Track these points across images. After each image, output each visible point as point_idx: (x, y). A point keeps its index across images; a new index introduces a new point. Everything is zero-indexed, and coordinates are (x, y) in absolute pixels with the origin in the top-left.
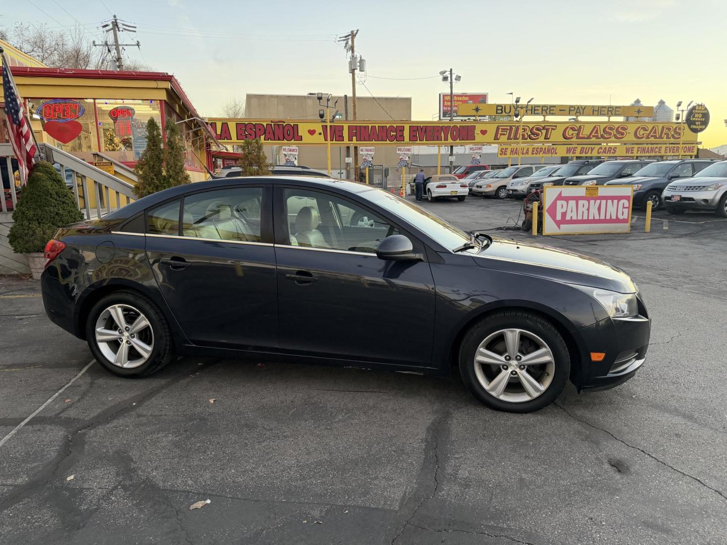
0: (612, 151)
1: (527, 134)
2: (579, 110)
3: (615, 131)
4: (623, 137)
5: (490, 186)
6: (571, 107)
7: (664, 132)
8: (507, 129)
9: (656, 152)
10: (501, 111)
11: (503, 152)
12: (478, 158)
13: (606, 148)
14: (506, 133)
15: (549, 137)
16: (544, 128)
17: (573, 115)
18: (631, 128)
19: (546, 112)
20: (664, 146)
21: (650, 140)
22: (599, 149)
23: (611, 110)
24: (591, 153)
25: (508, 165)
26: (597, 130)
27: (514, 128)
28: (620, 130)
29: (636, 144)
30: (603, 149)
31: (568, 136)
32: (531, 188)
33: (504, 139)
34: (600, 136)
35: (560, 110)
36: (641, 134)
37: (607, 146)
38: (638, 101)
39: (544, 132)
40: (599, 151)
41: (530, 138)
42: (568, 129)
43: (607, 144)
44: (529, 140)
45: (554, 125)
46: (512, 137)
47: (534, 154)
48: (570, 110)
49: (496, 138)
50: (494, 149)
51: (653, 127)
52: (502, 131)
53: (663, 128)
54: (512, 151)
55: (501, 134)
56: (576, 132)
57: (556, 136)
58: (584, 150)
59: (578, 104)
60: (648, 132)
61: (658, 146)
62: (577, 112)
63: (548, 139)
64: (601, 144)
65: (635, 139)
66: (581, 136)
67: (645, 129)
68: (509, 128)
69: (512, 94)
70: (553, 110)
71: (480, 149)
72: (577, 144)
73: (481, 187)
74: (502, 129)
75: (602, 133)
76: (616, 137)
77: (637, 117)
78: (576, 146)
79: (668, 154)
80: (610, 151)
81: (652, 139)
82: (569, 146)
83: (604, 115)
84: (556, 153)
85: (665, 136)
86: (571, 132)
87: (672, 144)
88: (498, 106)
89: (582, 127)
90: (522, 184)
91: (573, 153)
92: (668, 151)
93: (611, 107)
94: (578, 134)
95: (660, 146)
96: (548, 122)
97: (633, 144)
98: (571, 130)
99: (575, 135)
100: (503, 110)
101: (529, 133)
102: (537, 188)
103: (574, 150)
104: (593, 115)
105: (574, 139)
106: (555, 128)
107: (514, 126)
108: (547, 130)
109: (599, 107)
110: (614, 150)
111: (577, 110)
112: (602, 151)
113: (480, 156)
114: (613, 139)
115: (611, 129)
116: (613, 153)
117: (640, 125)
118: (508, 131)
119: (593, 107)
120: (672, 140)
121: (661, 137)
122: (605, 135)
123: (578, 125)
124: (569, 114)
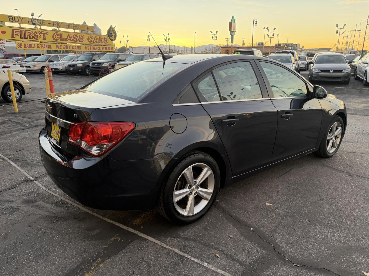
0: (79, 48)
1: (32, 35)
2: (59, 24)
3: (78, 37)
4: (83, 41)
5: (36, 66)
6: (54, 22)
7: (100, 40)
8: (19, 32)
9: (98, 50)
10: (12, 20)
11: (20, 46)
12: (4, 49)
13: (76, 46)
14: (18, 34)
15: (45, 38)
16: (41, 33)
17: (56, 27)
18: (86, 37)
19: (40, 23)
20: (101, 47)
21: (95, 43)
22: (73, 47)
23: (74, 26)
24: (69, 49)
25: (40, 54)
26: (70, 36)
27: (23, 31)
28: (81, 37)
29: (89, 45)
30: (75, 47)
31: (56, 39)
32: (70, 67)
33: (18, 37)
34: (72, 40)
35: (48, 23)
36: (91, 40)
37: (76, 45)
38: (85, 23)
39: (42, 35)
40: (73, 48)
41: (34, 38)
42: (55, 35)
43: (76, 44)
44: (34, 39)
45: (47, 32)
46: (23, 37)
47: (38, 48)
48: (54, 24)
49: (13, 37)
50: (13, 44)
51: (95, 37)
52: (15, 33)
53: (99, 37)
54: (25, 46)
55: (16, 35)
56: (60, 37)
57: (49, 38)
58: (66, 47)
59: (58, 21)
60: (93, 39)
61: (99, 46)
62: (58, 26)
63: (45, 39)
64: (66, 44)
65: (89, 43)
66: (62, 39)
67: (92, 38)
68: (20, 31)
69: (17, 9)
70: (44, 23)
71: (3, 43)
72: (62, 44)
73: (29, 67)
74: (16, 32)
75: (73, 38)
76: (80, 41)
77: (87, 31)
78: (61, 44)
79: (103, 51)
80: (78, 48)
81: (96, 43)
82: (57, 44)
83: (71, 28)
84: (51, 48)
85: (101, 42)
86: (57, 36)
87: (104, 46)
88: (9, 16)
89: (62, 34)
90: (60, 65)
91: (60, 48)
92: (103, 49)
93: (74, 24)
94: (61, 38)
95: (100, 46)
96: (43, 30)
97: (88, 45)
98: (57, 35)
99: (59, 38)
100: (14, 19)
101: (33, 35)
102: (73, 67)
103: (60, 47)
104: (66, 28)
105: (59, 41)
106: (47, 33)
107: (23, 30)
108: (44, 34)
109: (68, 24)
110: (80, 48)
111: (57, 24)
112: (74, 48)
113: (4, 48)
114: (78, 42)
115: (77, 36)
116: (80, 49)
117: (89, 35)
118: (20, 33)
119: (65, 23)
120: (104, 44)
121: (99, 42)
122: (74, 39)
123: (60, 33)
124: (54, 26)
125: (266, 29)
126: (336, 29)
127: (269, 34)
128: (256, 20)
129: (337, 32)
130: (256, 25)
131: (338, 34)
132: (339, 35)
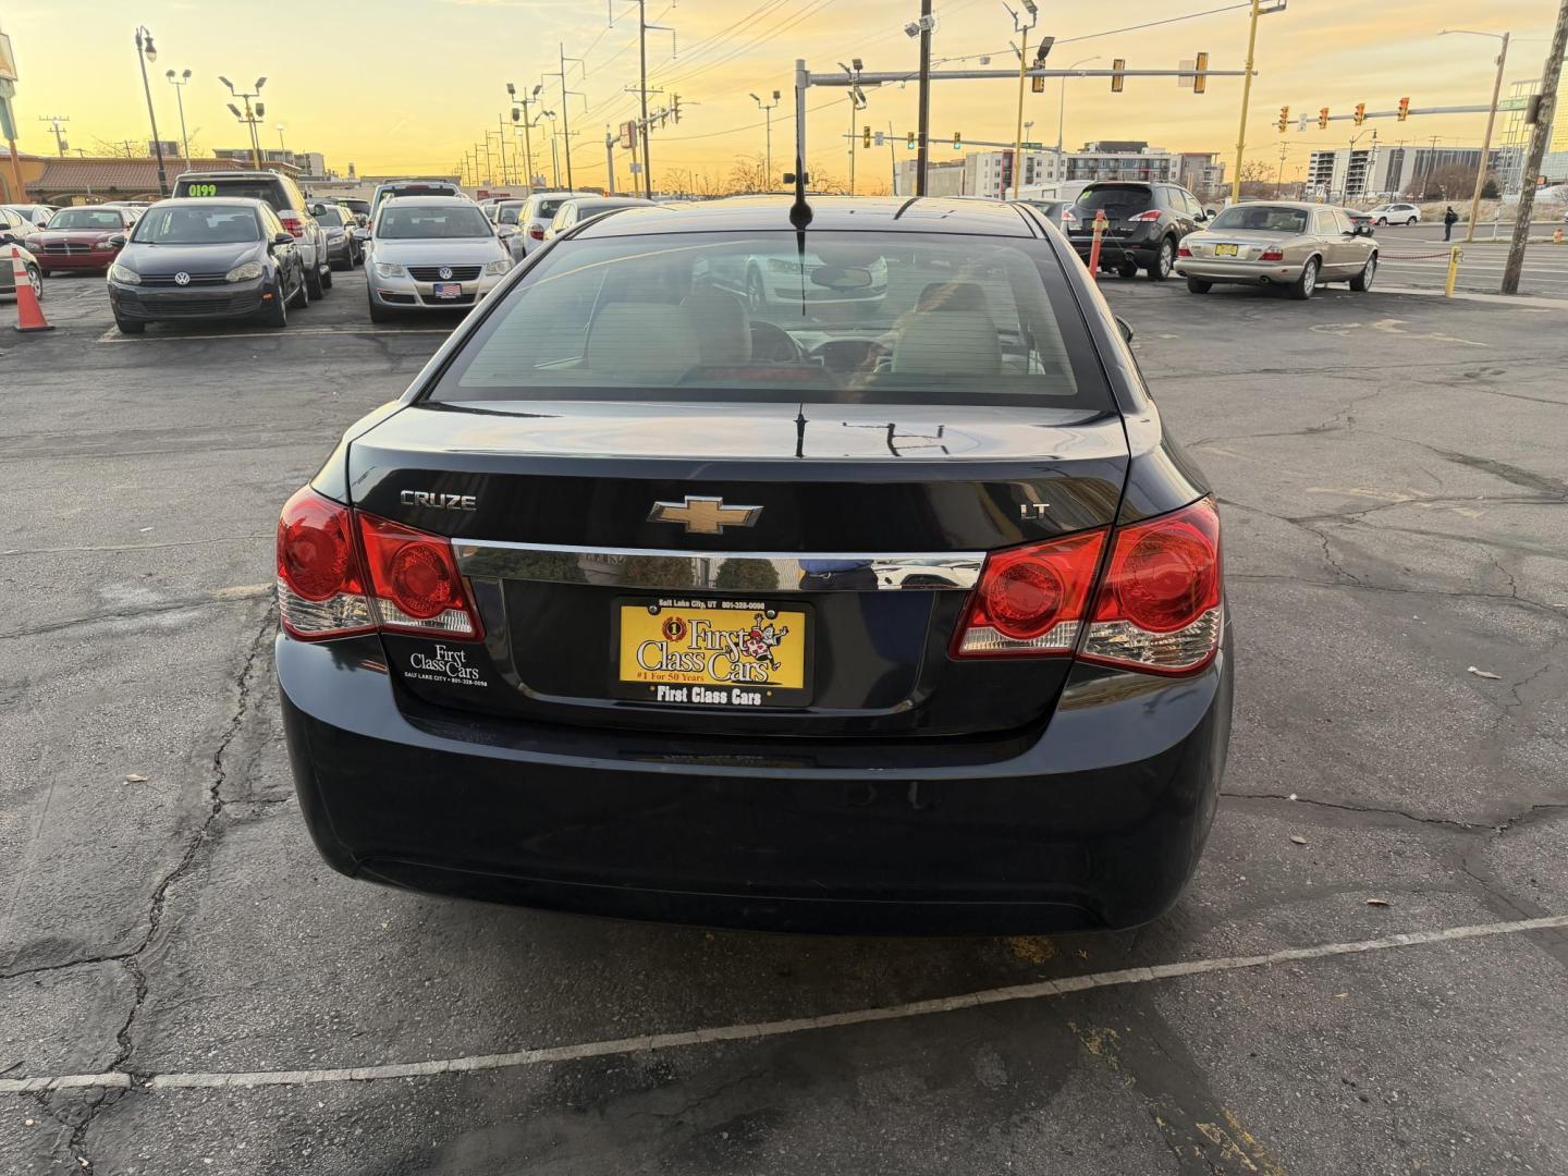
125: (179, 77)
126: (509, 105)
127: (240, 105)
128: (148, 33)
129: (516, 117)
130: (151, 59)
131: (521, 121)
132: (527, 126)
